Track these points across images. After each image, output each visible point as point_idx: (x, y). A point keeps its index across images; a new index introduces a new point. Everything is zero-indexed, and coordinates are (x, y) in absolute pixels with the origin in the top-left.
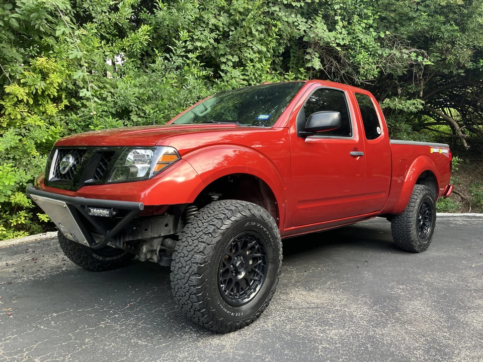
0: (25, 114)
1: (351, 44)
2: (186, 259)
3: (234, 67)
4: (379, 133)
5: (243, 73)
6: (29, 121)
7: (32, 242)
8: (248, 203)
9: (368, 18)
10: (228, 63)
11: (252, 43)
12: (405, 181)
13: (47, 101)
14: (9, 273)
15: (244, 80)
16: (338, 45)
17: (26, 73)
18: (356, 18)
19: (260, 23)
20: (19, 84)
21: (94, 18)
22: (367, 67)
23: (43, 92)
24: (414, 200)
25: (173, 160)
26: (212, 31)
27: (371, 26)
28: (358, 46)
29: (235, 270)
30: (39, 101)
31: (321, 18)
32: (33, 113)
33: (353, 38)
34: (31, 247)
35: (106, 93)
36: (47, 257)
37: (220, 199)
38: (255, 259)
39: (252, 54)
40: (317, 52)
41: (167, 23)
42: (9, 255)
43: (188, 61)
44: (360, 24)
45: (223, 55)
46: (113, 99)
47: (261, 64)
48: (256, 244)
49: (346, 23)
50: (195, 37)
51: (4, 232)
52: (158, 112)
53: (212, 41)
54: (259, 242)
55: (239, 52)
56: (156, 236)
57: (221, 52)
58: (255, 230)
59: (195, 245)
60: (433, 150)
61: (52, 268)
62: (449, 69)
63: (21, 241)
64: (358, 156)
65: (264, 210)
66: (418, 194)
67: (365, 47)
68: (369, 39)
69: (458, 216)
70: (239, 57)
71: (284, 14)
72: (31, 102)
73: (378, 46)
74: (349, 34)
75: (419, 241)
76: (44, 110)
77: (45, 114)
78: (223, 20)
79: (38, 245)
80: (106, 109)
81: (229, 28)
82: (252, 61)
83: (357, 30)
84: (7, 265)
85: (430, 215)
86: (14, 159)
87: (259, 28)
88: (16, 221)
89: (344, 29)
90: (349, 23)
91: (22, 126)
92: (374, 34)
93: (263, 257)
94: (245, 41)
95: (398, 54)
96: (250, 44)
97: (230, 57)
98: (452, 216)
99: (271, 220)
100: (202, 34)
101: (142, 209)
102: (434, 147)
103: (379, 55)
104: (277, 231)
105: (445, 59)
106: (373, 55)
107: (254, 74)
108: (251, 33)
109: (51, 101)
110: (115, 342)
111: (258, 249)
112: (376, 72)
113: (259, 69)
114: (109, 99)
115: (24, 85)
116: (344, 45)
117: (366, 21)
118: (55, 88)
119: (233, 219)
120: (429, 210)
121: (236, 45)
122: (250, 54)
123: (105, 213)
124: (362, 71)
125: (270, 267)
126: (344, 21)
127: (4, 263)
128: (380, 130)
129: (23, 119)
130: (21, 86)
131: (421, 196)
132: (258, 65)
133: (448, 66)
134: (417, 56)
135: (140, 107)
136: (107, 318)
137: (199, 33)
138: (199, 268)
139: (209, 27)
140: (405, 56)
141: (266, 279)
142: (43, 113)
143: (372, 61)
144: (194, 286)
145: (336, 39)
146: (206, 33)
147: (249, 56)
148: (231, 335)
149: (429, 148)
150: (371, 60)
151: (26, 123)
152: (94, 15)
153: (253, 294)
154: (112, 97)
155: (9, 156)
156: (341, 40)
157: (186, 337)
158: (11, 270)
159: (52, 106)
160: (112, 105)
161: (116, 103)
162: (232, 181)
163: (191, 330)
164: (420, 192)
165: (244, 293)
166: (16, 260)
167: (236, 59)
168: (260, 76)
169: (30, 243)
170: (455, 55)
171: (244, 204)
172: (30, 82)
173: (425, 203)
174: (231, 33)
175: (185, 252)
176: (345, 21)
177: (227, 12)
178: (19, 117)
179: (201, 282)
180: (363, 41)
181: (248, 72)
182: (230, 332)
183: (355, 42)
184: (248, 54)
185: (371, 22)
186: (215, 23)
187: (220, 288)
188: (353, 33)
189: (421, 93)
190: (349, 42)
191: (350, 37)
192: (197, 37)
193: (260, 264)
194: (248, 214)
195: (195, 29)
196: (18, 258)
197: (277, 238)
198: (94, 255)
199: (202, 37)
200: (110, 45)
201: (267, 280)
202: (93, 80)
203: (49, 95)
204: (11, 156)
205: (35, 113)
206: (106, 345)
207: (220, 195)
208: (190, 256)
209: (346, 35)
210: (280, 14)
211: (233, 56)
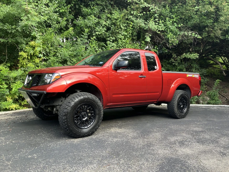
0: (27, 63)
1: (165, 30)
2: (62, 111)
3: (113, 42)
5: (116, 44)
6: (29, 65)
7: (28, 111)
8: (87, 93)
9: (173, 18)
10: (110, 40)
11: (121, 32)
12: (171, 88)
13: (36, 58)
14: (16, 120)
15: (117, 47)
16: (159, 31)
17: (27, 47)
18: (167, 19)
19: (125, 23)
20: (24, 52)
21: (52, 26)
22: (172, 40)
23: (34, 54)
24: (176, 96)
27: (175, 22)
28: (169, 31)
29: (82, 116)
30: (32, 57)
31: (153, 19)
32: (30, 62)
33: (167, 27)
34: (27, 112)
35: (58, 54)
36: (31, 115)
38: (91, 113)
39: (121, 36)
40: (150, 34)
41: (83, 25)
42: (18, 115)
43: (91, 41)
44: (169, 21)
45: (109, 37)
46: (61, 56)
47: (125, 40)
48: (91, 108)
49: (163, 21)
50: (96, 30)
51: (19, 107)
52: (78, 61)
53: (104, 31)
54: (92, 107)
55: (115, 35)
57: (108, 36)
58: (90, 102)
59: (65, 106)
60: (188, 76)
61: (31, 119)
62: (212, 40)
63: (24, 110)
64: (143, 77)
65: (94, 96)
66: (178, 94)
67: (171, 31)
68: (173, 28)
70: (115, 38)
71: (135, 19)
72: (29, 58)
73: (178, 30)
74: (165, 26)
75: (179, 113)
76: (34, 61)
77: (35, 63)
78: (108, 23)
79: (30, 112)
80: (58, 60)
81: (111, 26)
82: (120, 39)
84: (16, 117)
85: (186, 103)
86: (23, 79)
87: (124, 25)
88: (24, 103)
89: (162, 24)
90: (165, 21)
91: (26, 67)
92: (176, 25)
93: (94, 113)
94: (118, 31)
95: (186, 33)
96: (120, 32)
97: (111, 38)
99: (97, 99)
100: (99, 29)
101: (45, 93)
102: (189, 74)
103: (178, 34)
104: (100, 103)
105: (210, 35)
106: (175, 34)
107: (122, 44)
108: (120, 27)
109: (37, 57)
111: (92, 110)
112: (177, 42)
113: (124, 42)
114: (59, 56)
115: (26, 52)
116: (162, 31)
117: (172, 20)
118: (38, 52)
119: (79, 98)
120: (186, 101)
121: (114, 33)
122: (120, 36)
123: (36, 95)
124: (170, 42)
125: (97, 116)
126: (162, 20)
127: (15, 117)
128: (157, 67)
129: (27, 64)
130: (25, 52)
131: (180, 95)
132: (124, 41)
133: (212, 38)
134: (195, 35)
135: (71, 59)
136: (42, 133)
137: (98, 28)
138: (65, 114)
139: (103, 26)
140: (190, 35)
141: (95, 121)
142: (34, 62)
143: (175, 37)
144: (64, 120)
145: (158, 28)
146: (101, 28)
147: (119, 37)
148: (79, 139)
149: (186, 75)
150: (174, 37)
151: (27, 66)
152: (51, 25)
153: (90, 126)
154: (60, 56)
155: (21, 78)
156: (161, 29)
158: (17, 119)
159: (37, 59)
160: (60, 58)
161: (62, 58)
164: (180, 93)
165: (86, 125)
167: (114, 38)
168: (125, 45)
169: (27, 111)
170: (215, 33)
171: (85, 93)
172: (28, 51)
173: (184, 98)
174: (112, 28)
175: (62, 109)
176: (163, 20)
177: (110, 19)
178: (25, 64)
179: (67, 118)
180: (171, 29)
181: (119, 44)
183: (167, 29)
185: (175, 20)
186: (105, 24)
187: (75, 123)
188: (167, 25)
190: (164, 29)
191: (165, 27)
192: (97, 30)
193: (93, 115)
194: (86, 97)
195: (96, 27)
196: (21, 116)
197: (100, 106)
199: (99, 30)
200: (59, 35)
201: (96, 121)
202: (53, 49)
203: (36, 55)
204: (22, 78)
205: (31, 62)
207: (80, 91)
208: (63, 110)
209: (163, 26)
210: (133, 19)
211: (113, 37)
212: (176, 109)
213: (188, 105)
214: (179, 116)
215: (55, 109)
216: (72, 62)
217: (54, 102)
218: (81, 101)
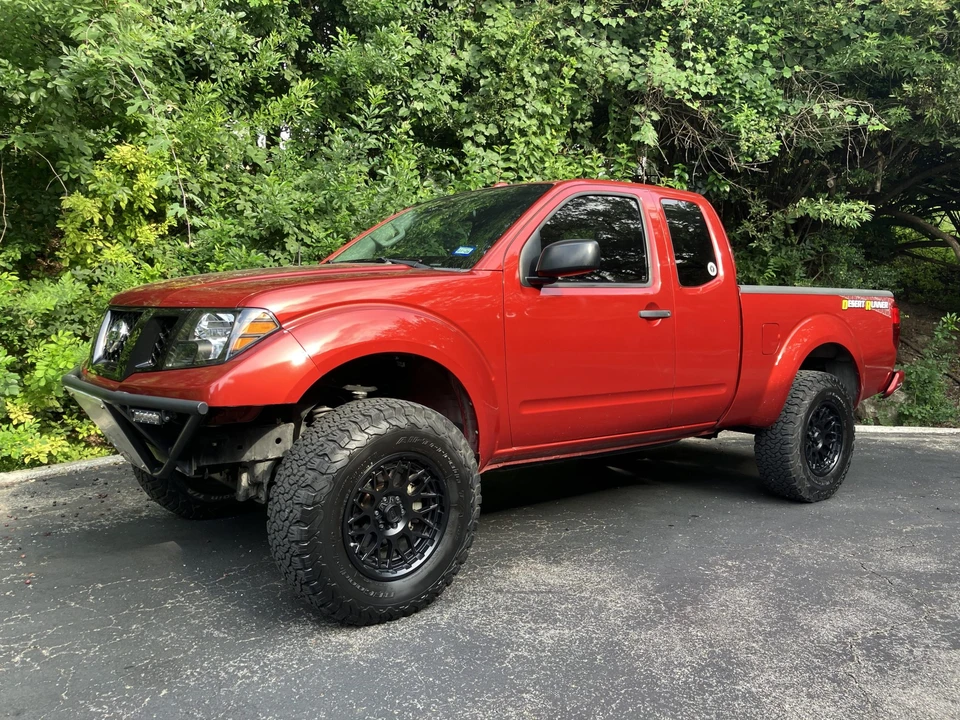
0: (100, 244)
1: (723, 92)
2: (287, 497)
3: (488, 146)
4: (713, 274)
5: (503, 156)
6: (107, 255)
7: (108, 467)
8: (404, 402)
9: (758, 41)
10: (476, 139)
11: (524, 100)
12: (777, 364)
13: (140, 223)
14: (54, 518)
15: (507, 169)
16: (696, 96)
17: (97, 173)
18: (733, 41)
19: (541, 60)
20: (86, 194)
21: (214, 72)
22: (754, 136)
23: (130, 204)
24: (798, 401)
25: (267, 332)
26: (445, 81)
27: (766, 56)
28: (737, 96)
29: (383, 519)
30: (125, 220)
31: (666, 45)
32: (115, 241)
33: (728, 81)
34: (103, 476)
35: (242, 202)
36: (124, 492)
37: (370, 395)
38: (425, 502)
39: (525, 119)
40: (655, 110)
41: (354, 70)
42: (64, 489)
43: (392, 140)
44: (741, 54)
45: (469, 125)
46: (256, 214)
47: (543, 138)
48: (423, 474)
49: (713, 53)
50: (413, 93)
51: (66, 450)
52: (335, 235)
53: (446, 98)
54: (429, 472)
55: (498, 117)
56: (258, 458)
57: (467, 119)
58: (419, 450)
59: (300, 474)
60: (847, 304)
61: (125, 513)
62: (931, 136)
63: (90, 465)
64: (659, 318)
65: (438, 417)
66: (806, 389)
67: (750, 98)
68: (759, 83)
69: (945, 435)
70: (499, 127)
71: (586, 41)
72: (110, 222)
73: (778, 94)
74: (719, 73)
75: (809, 479)
76: (133, 236)
77: (135, 244)
78: (467, 59)
79: (117, 472)
80: (242, 230)
81: (480, 73)
82: (523, 133)
83: (736, 65)
84: (55, 504)
85: (839, 430)
86: (82, 322)
87: (538, 70)
88: (88, 429)
89: (708, 65)
90: (720, 53)
91: (96, 265)
92: (771, 71)
93: (440, 498)
94: (510, 96)
95: (818, 110)
96: (520, 101)
97: (481, 127)
98: (933, 434)
99: (453, 434)
100: (425, 86)
101: (204, 412)
102: (853, 297)
103: (780, 111)
104: (466, 453)
105: (922, 117)
106: (766, 112)
107: (528, 158)
108: (522, 79)
109: (146, 220)
110: (178, 632)
111: (430, 483)
112: (776, 146)
113: (538, 147)
114: (248, 212)
115: (94, 194)
116: (709, 96)
117: (754, 47)
118: (150, 196)
119: (372, 431)
120: (837, 420)
121: (493, 104)
122: (519, 119)
123: (153, 417)
124: (744, 146)
125: (453, 516)
126: (709, 49)
127: (51, 501)
128: (717, 269)
129: (98, 251)
130: (91, 195)
131: (814, 393)
132: (536, 141)
133: (930, 130)
134: (858, 114)
135: (303, 227)
136: (182, 595)
137: (420, 85)
138: (304, 512)
139: (441, 72)
140: (833, 114)
141: (445, 537)
142: (133, 241)
143: (766, 125)
144: (297, 542)
145: (691, 84)
146: (435, 83)
147: (517, 123)
148: (372, 630)
149: (839, 299)
150: (763, 123)
151: (102, 259)
152: (212, 68)
153: (419, 562)
154: (253, 211)
155: (73, 317)
156: (702, 87)
157: (295, 628)
158: (58, 513)
159: (147, 227)
160: (252, 223)
161: (259, 222)
162: (404, 365)
163: (309, 618)
164: (813, 383)
165: (401, 560)
166: (72, 497)
167: (493, 131)
168: (542, 161)
169: (104, 469)
170: (943, 108)
171: (397, 406)
172: (104, 188)
173: (828, 407)
174: (482, 82)
175: (286, 485)
176: (712, 48)
177: (476, 41)
178: (90, 249)
179: (310, 535)
180: (748, 87)
181: (515, 154)
182: (370, 624)
183: (730, 89)
184: (518, 120)
185: (764, 48)
186: (453, 64)
187: (349, 552)
188: (728, 72)
189: (878, 185)
190: (718, 89)
191: (721, 80)
192: (416, 93)
193: (434, 510)
194: (403, 423)
195: (412, 77)
196: (77, 493)
197: (466, 466)
198: (190, 491)
199: (426, 92)
200: (248, 116)
201: (447, 539)
202: (220, 180)
203: (141, 210)
204: (76, 317)
205: (119, 241)
206: (161, 635)
207: (372, 389)
208: (292, 492)
209: (713, 76)
210: (578, 42)
211: (487, 124)
212: (796, 462)
213: (845, 437)
214: (811, 490)
215: (245, 479)
216: (308, 240)
217: (240, 447)
218: (379, 447)
